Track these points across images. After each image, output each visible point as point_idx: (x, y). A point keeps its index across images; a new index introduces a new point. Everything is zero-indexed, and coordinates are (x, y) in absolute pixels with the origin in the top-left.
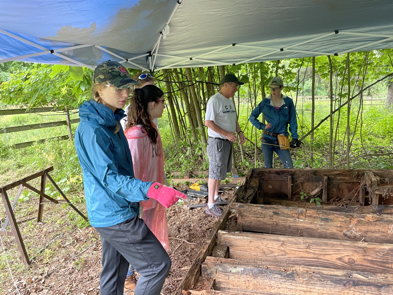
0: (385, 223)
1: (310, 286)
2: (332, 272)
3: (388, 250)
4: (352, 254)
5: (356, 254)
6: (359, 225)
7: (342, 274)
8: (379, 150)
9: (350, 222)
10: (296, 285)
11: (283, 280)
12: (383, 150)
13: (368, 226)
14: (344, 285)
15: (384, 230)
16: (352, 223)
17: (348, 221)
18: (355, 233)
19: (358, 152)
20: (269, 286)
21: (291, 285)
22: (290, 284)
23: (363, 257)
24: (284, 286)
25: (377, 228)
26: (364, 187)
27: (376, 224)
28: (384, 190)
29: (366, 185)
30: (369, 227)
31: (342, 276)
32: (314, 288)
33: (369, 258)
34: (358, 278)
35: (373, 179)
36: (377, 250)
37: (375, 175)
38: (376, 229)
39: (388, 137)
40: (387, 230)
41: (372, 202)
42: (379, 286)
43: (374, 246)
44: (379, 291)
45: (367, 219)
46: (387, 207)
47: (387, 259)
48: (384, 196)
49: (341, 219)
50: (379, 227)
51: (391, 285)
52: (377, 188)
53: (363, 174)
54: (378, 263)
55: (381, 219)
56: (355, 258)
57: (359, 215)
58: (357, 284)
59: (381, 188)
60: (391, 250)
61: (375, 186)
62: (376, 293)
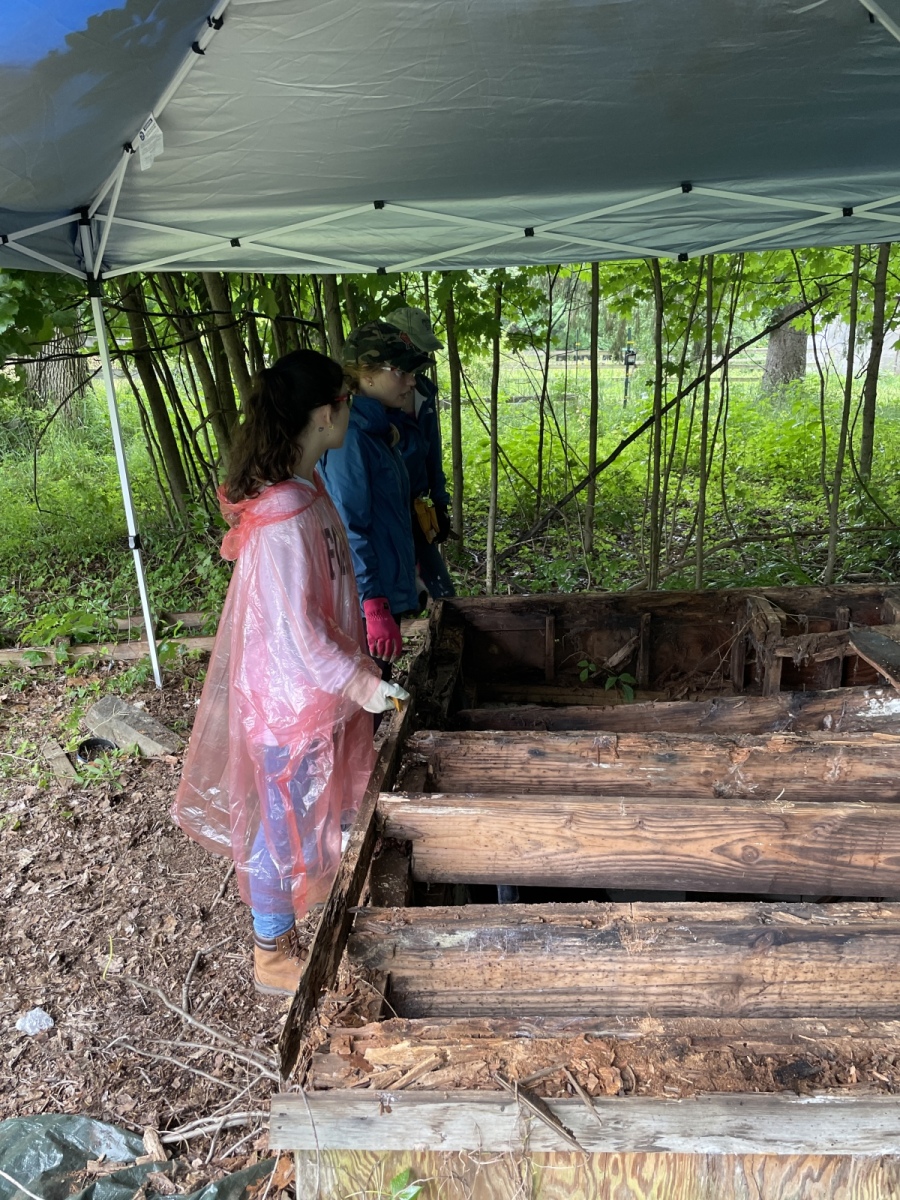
0: (815, 754)
1: (661, 957)
2: (717, 913)
3: (846, 820)
4: (754, 834)
5: (765, 834)
6: (754, 766)
7: (743, 915)
8: (760, 520)
9: (731, 759)
10: (624, 959)
11: (589, 951)
12: (768, 518)
13: (776, 766)
14: (752, 945)
15: (814, 772)
16: (735, 761)
17: (724, 756)
20: (550, 972)
21: (611, 960)
22: (607, 958)
23: (779, 842)
24: (591, 966)
26: (745, 638)
27: (794, 760)
28: (800, 647)
29: (750, 631)
30: (779, 768)
31: (745, 921)
32: (671, 963)
34: (787, 923)
35: (770, 618)
37: (773, 606)
38: (795, 773)
39: (780, 482)
40: (821, 771)
42: (838, 939)
43: (810, 811)
44: (839, 951)
45: (770, 748)
46: (814, 696)
47: (841, 844)
48: (797, 661)
49: (707, 754)
50: (801, 767)
51: (869, 932)
52: (780, 642)
53: (743, 603)
54: (819, 855)
55: (807, 743)
56: (759, 845)
57: (752, 737)
58: (784, 938)
59: (791, 642)
60: (852, 819)
61: (776, 637)
62: (831, 957)
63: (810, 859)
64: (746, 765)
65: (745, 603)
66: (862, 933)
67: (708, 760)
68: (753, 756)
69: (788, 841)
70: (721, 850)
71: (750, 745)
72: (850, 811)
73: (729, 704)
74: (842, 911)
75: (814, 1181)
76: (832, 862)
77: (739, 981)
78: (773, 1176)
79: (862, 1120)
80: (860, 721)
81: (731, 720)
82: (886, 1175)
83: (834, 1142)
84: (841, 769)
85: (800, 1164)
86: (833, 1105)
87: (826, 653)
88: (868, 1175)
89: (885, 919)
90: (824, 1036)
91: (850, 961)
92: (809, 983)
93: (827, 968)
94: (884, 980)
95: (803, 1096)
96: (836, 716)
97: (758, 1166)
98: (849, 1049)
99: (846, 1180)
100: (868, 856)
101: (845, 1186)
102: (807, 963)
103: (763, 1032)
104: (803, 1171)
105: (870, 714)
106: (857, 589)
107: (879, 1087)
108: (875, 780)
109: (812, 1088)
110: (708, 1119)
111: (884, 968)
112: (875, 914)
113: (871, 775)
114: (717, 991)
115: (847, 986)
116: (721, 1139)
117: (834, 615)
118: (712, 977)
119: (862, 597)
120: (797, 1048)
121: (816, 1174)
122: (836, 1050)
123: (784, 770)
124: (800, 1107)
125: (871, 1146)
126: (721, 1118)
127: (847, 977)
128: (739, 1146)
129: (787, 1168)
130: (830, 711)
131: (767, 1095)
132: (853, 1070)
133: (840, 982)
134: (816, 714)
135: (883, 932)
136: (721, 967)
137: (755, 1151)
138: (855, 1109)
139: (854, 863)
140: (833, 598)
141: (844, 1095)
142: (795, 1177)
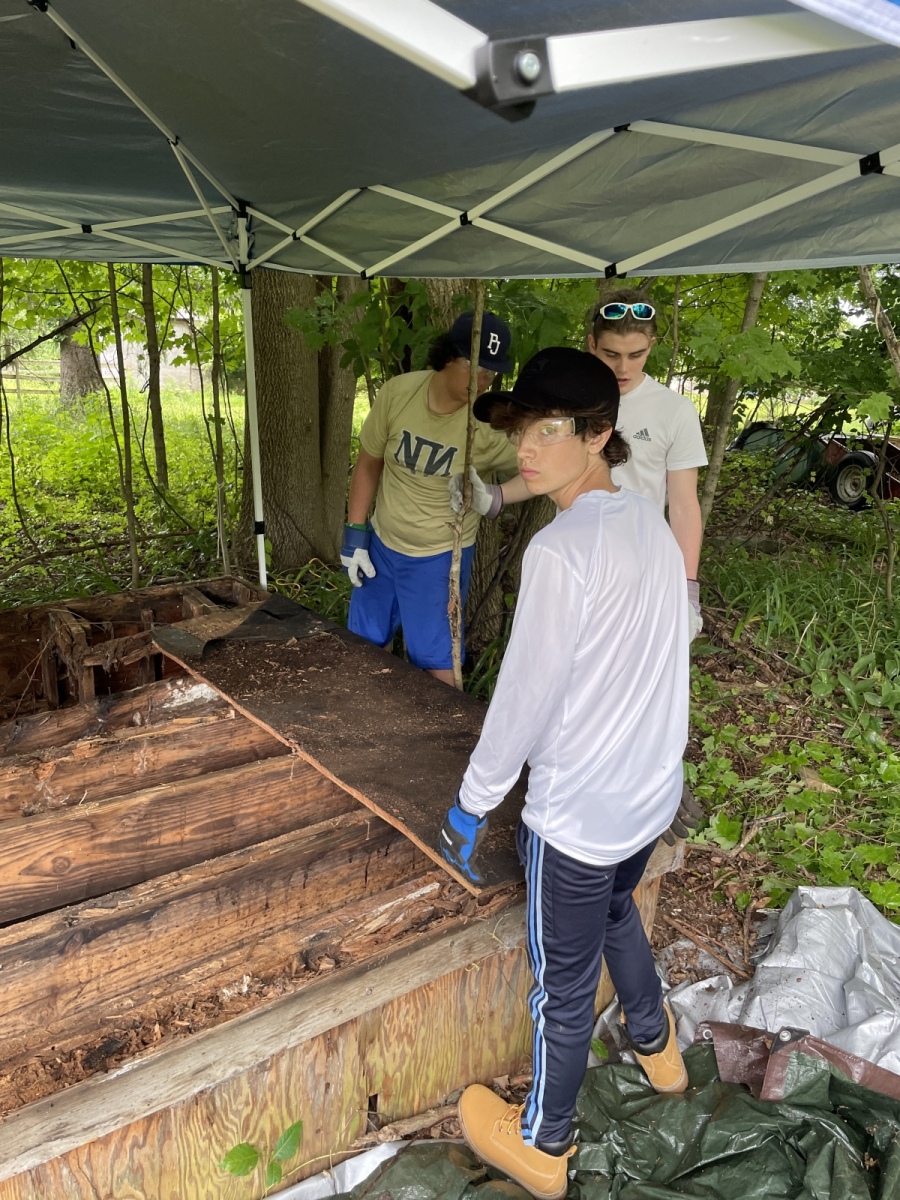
0: (122, 751)
2: (23, 933)
3: (149, 805)
4: (61, 844)
5: (72, 840)
6: (62, 778)
7: (49, 926)
8: (68, 534)
9: (37, 777)
12: (76, 532)
13: (85, 772)
14: (62, 952)
15: (123, 769)
16: (41, 778)
17: (29, 775)
18: (55, 801)
19: (10, 545)
23: (88, 844)
25: (105, 770)
26: (52, 652)
27: (102, 762)
28: (107, 654)
29: (55, 647)
30: (88, 774)
31: (52, 930)
33: (106, 840)
34: (94, 918)
35: (73, 629)
36: (123, 812)
37: (76, 617)
38: (104, 775)
39: (85, 495)
40: (130, 767)
41: (77, 690)
42: (144, 917)
43: (115, 805)
44: (147, 926)
45: (77, 755)
46: (120, 698)
47: (149, 828)
48: (106, 668)
49: (9, 778)
50: (112, 767)
51: (172, 900)
52: (86, 652)
53: (45, 619)
54: (130, 845)
55: (113, 742)
56: (69, 853)
57: (57, 750)
58: (92, 934)
59: (97, 649)
60: (156, 802)
61: (82, 648)
62: (141, 935)
63: (122, 851)
64: (53, 778)
65: (48, 617)
66: (166, 902)
67: (11, 783)
68: (59, 768)
69: (98, 841)
70: (29, 870)
71: (55, 757)
72: (152, 796)
73: (34, 722)
74: (147, 889)
75: (140, 1147)
76: (144, 848)
77: (55, 992)
78: (101, 1160)
79: (171, 1070)
80: (166, 712)
81: (39, 738)
82: (204, 1111)
83: (148, 1102)
84: (147, 760)
85: (124, 1138)
86: (142, 1067)
87: (133, 655)
88: (188, 1118)
89: (186, 883)
90: (131, 1008)
91: (159, 932)
92: (124, 967)
93: (139, 947)
94: (192, 939)
95: (112, 1071)
96: (143, 713)
97: (84, 1158)
98: (154, 1010)
99: (170, 1133)
100: (174, 832)
101: (170, 1139)
102: (119, 949)
103: (71, 1029)
104: (129, 1143)
105: (175, 704)
106: (158, 591)
107: (182, 1033)
108: (180, 762)
109: (119, 1060)
110: (22, 1135)
111: (191, 928)
112: (176, 881)
113: (176, 759)
114: (33, 1011)
115: (160, 957)
116: (40, 1148)
117: (139, 619)
118: (26, 998)
119: (163, 598)
120: (105, 1029)
121: (141, 1140)
122: (142, 1018)
123: (94, 774)
124: (110, 1083)
125: (184, 1090)
126: (33, 1128)
127: (159, 948)
128: (59, 1147)
129: (112, 1147)
130: (138, 709)
131: (77, 1086)
132: (157, 1028)
133: (153, 955)
134: (124, 714)
135: (184, 896)
136: (32, 985)
137: (76, 1145)
138: (162, 1063)
139: (164, 842)
140: (136, 602)
141: (152, 1053)
142: (122, 1153)
